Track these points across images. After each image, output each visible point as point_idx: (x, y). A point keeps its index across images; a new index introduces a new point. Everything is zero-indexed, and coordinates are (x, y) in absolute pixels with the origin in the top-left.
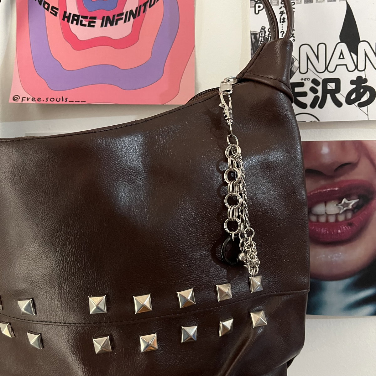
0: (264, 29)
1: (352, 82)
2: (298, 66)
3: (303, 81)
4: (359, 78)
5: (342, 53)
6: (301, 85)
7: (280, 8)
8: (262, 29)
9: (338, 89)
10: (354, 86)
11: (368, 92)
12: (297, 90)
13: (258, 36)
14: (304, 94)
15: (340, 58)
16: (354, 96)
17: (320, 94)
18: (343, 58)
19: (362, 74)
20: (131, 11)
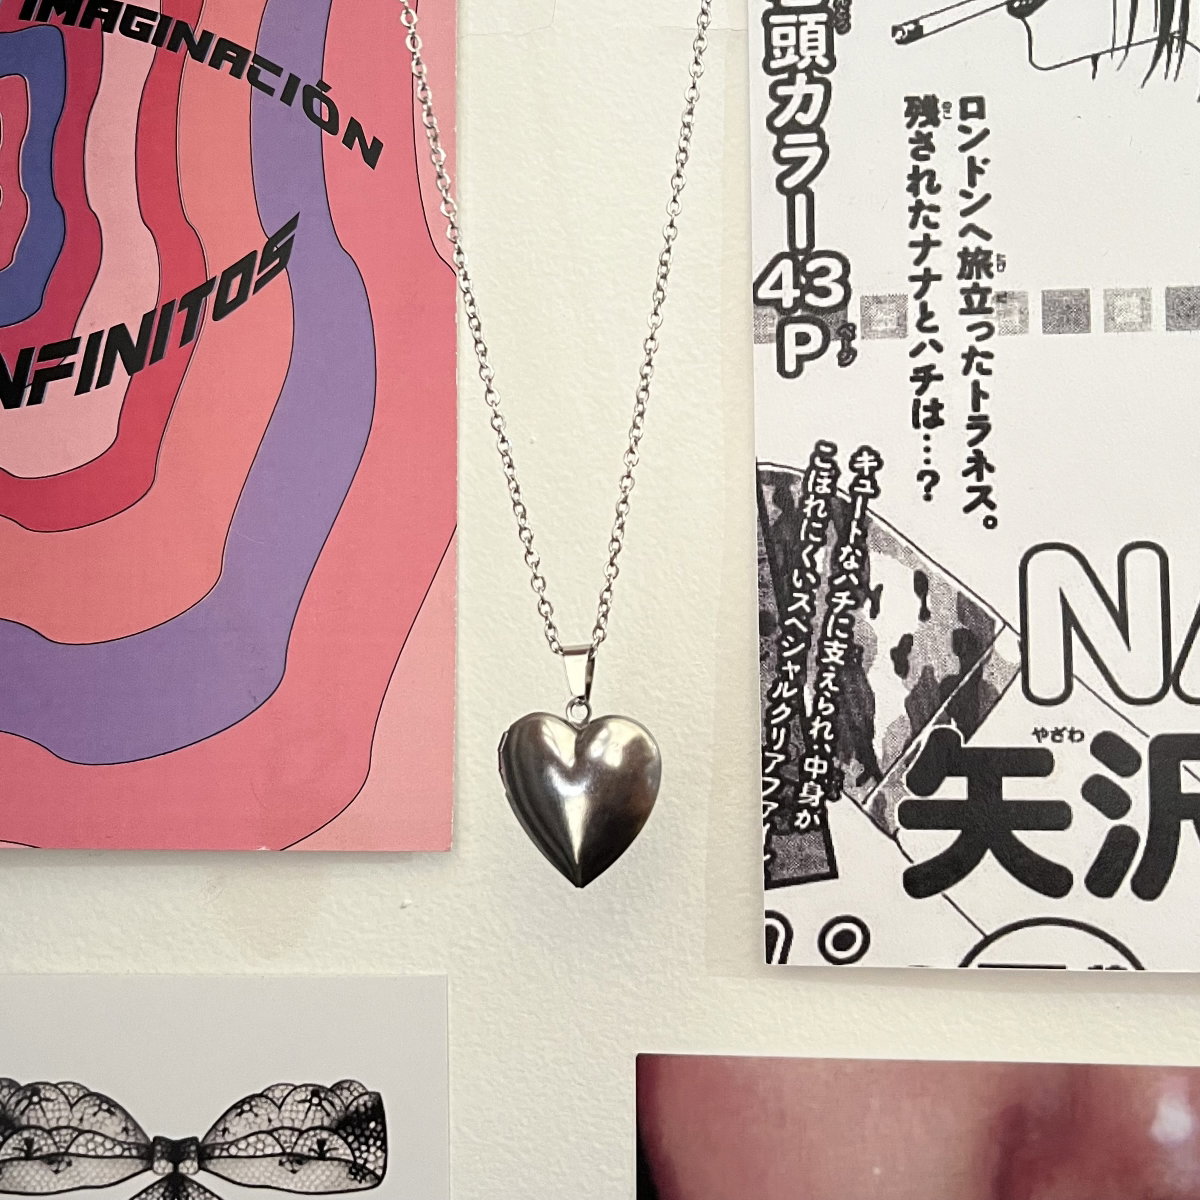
0: (827, 458)
2: (1017, 659)
3: (1047, 743)
6: (1036, 763)
7: (914, 353)
8: (817, 453)
12: (1014, 789)
13: (796, 489)
14: (1055, 816)
17: (1138, 817)
20: (119, 331)
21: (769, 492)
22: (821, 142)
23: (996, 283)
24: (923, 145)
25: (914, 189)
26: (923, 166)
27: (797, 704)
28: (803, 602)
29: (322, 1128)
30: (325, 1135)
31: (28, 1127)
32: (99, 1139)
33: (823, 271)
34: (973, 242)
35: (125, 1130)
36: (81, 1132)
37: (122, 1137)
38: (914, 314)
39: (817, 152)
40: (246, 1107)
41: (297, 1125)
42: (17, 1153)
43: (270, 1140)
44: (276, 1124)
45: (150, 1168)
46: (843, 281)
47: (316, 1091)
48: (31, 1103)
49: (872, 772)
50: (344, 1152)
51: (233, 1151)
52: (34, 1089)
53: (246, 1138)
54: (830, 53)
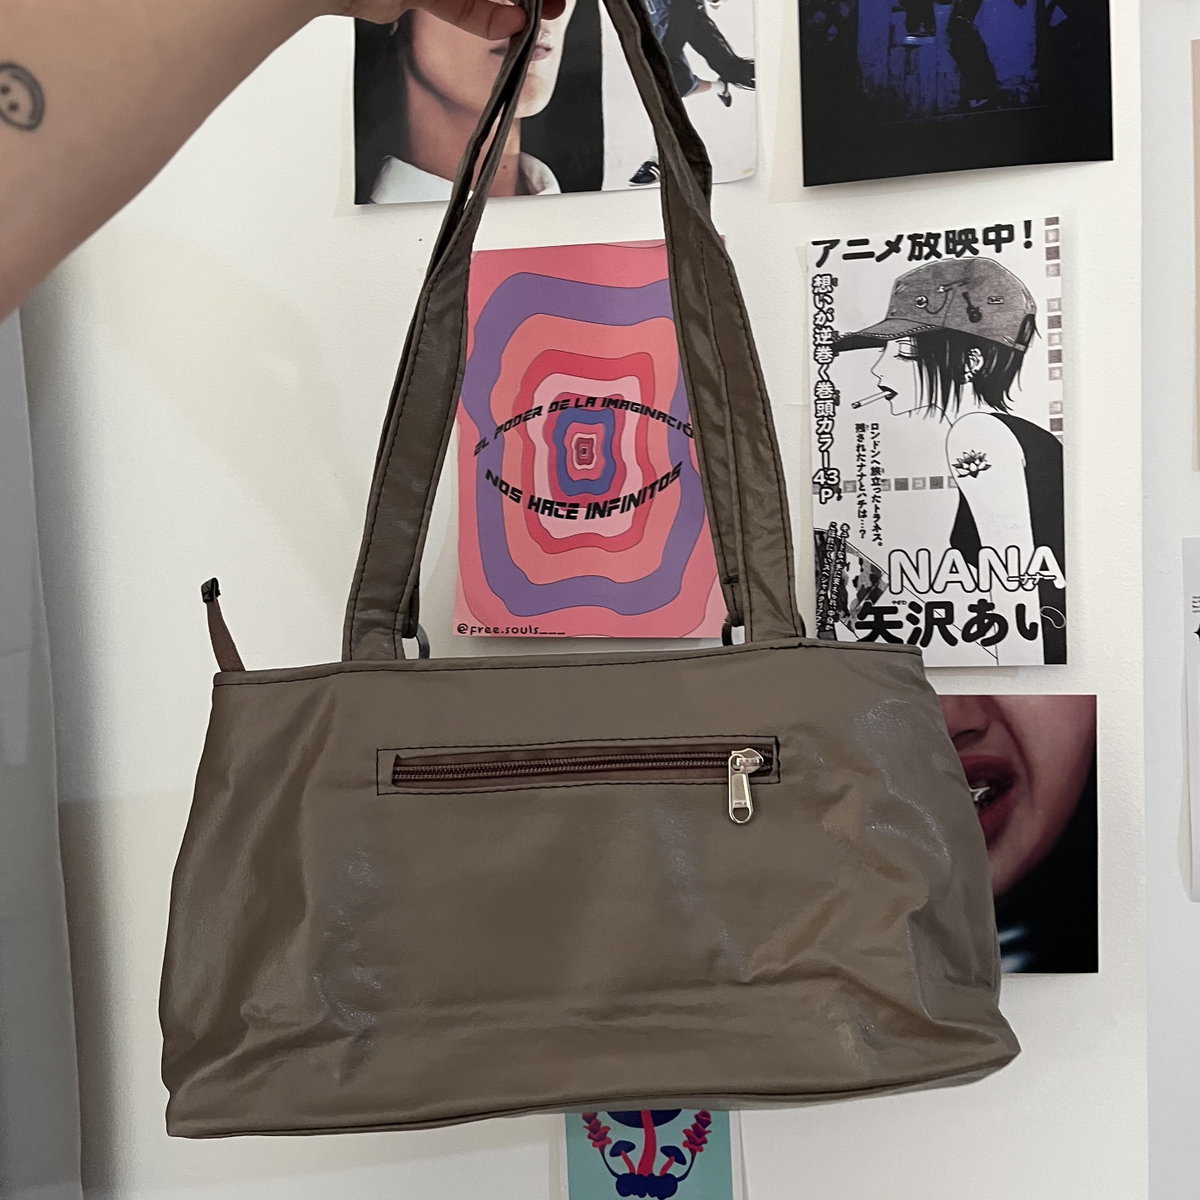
0: (834, 527)
1: (972, 608)
2: (887, 582)
3: (896, 605)
4: (982, 601)
5: (954, 565)
6: (894, 610)
7: (859, 497)
8: (832, 526)
9: (950, 619)
10: (975, 614)
11: (996, 624)
12: (887, 618)
13: (825, 536)
14: (899, 625)
15: (951, 572)
16: (974, 629)
17: (922, 625)
18: (957, 572)
19: (986, 596)
20: (632, 495)
21: (817, 536)
22: (832, 438)
23: (881, 477)
24: (861, 437)
25: (858, 450)
26: (861, 444)
27: (826, 596)
28: (827, 567)
33: (832, 474)
34: (875, 465)
38: (858, 486)
39: (830, 440)
46: (838, 477)
49: (847, 614)
54: (834, 412)
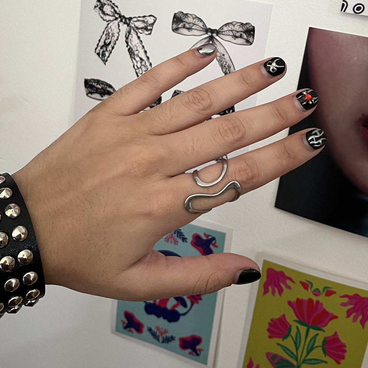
29: (242, 32)
30: (242, 33)
31: (185, 22)
32: (198, 26)
35: (203, 26)
36: (195, 24)
37: (202, 27)
40: (227, 25)
41: (237, 30)
42: (182, 26)
43: (231, 32)
44: (233, 29)
45: (207, 33)
47: (242, 24)
48: (186, 17)
50: (245, 37)
51: (224, 33)
52: (187, 14)
53: (226, 31)
